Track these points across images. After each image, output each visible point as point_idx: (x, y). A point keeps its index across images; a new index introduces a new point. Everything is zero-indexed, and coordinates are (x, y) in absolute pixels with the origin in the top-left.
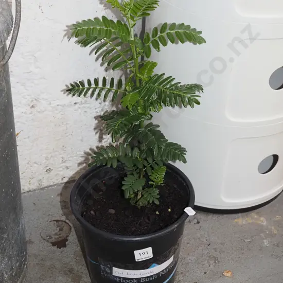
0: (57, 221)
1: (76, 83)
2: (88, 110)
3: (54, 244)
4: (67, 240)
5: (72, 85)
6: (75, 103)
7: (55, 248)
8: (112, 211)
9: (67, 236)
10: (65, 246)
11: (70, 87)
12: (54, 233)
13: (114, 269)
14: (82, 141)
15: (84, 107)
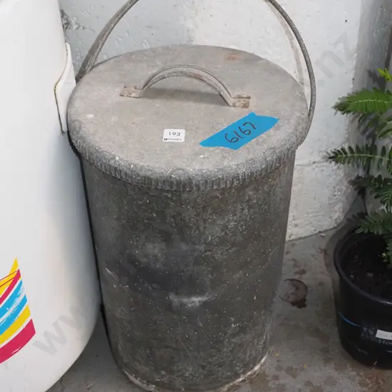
0: (292, 280)
1: (338, 151)
2: (324, 168)
3: (293, 304)
4: (305, 300)
5: (334, 153)
6: (314, 163)
7: (295, 308)
8: (370, 275)
9: (305, 296)
10: (305, 306)
11: (332, 155)
12: (290, 292)
13: (379, 331)
14: (315, 199)
15: (322, 166)
